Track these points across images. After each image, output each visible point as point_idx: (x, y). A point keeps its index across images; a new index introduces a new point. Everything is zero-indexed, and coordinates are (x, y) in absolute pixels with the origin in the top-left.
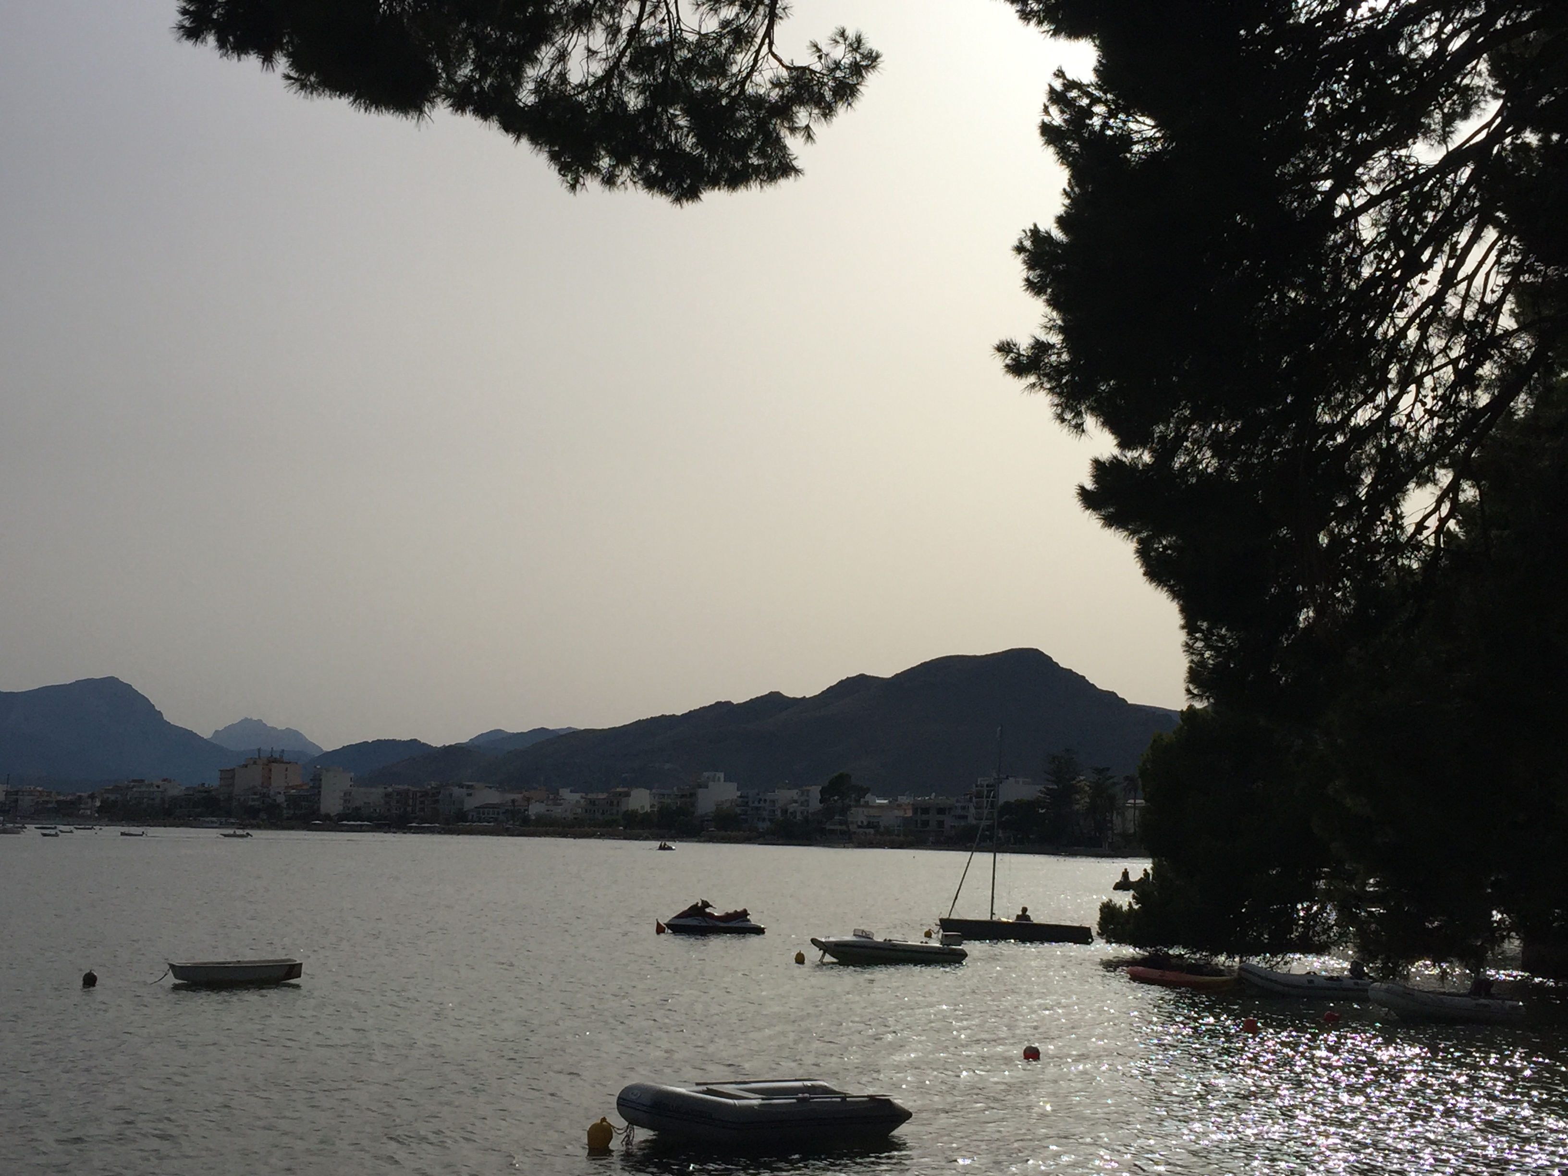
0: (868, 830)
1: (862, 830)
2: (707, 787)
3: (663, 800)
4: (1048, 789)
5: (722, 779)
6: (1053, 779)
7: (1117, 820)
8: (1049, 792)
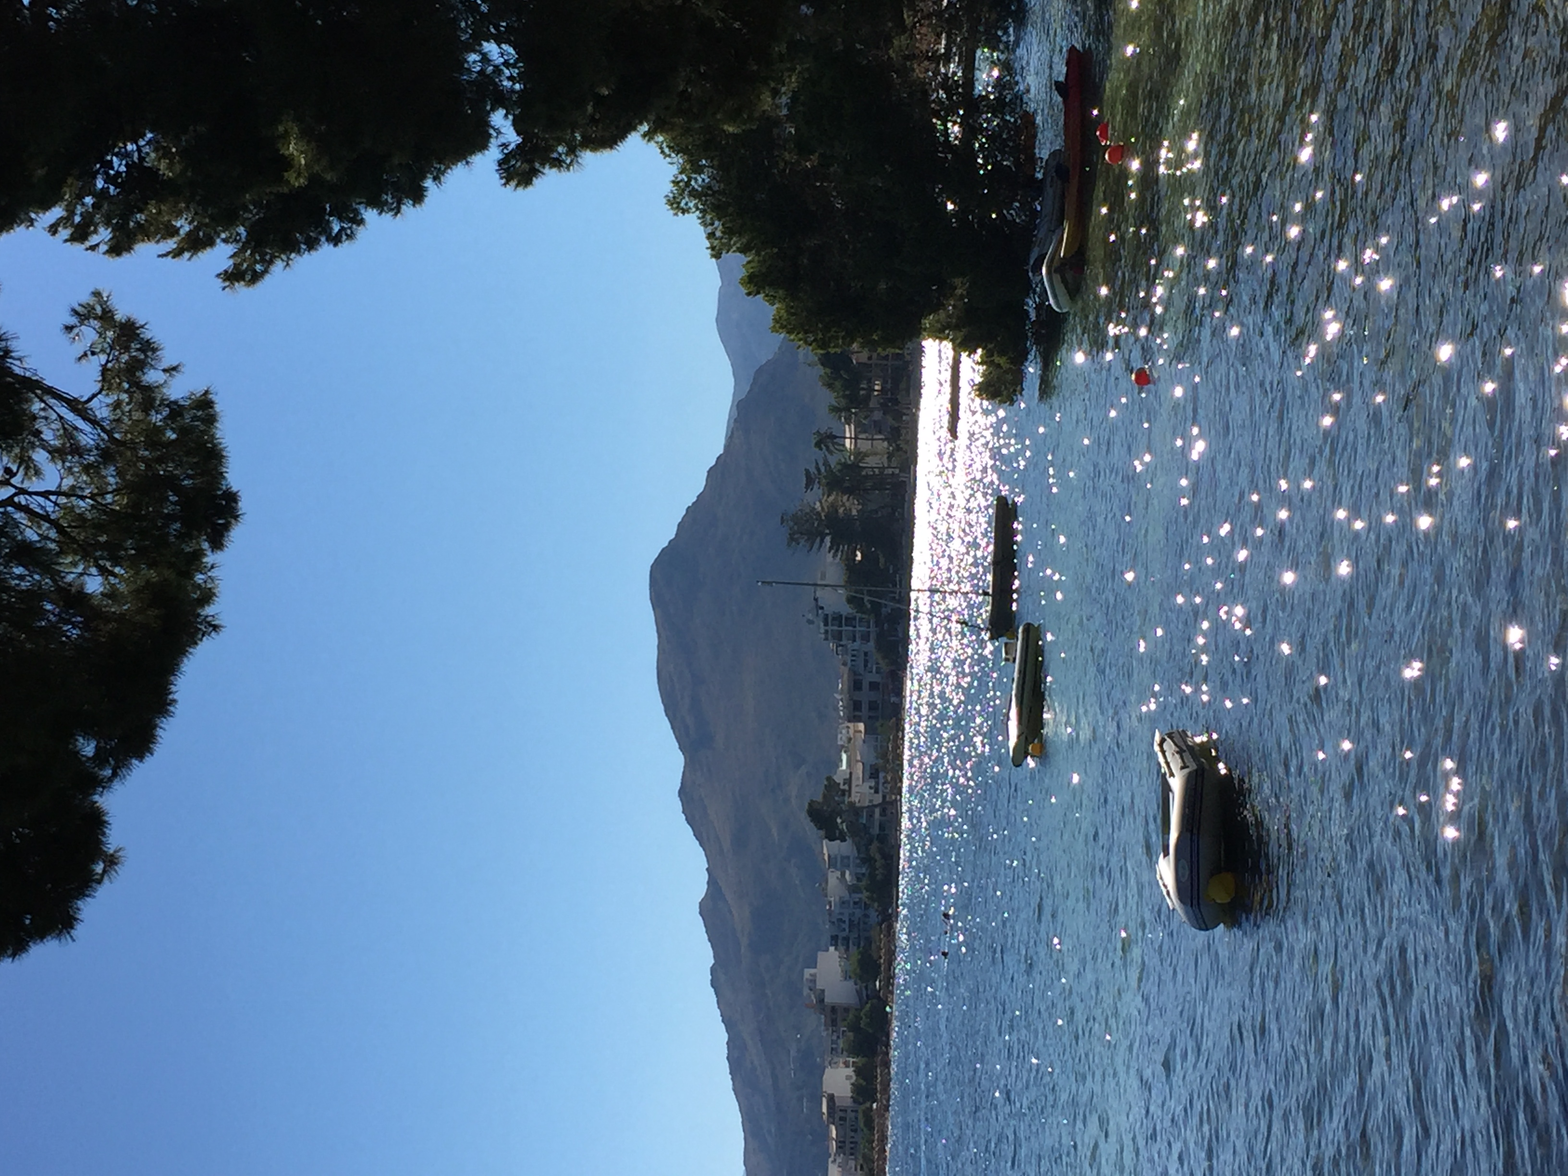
0: (881, 781)
1: (881, 787)
2: (823, 991)
3: (840, 1051)
4: (831, 548)
5: (812, 971)
6: (818, 540)
7: (871, 461)
8: (835, 546)
